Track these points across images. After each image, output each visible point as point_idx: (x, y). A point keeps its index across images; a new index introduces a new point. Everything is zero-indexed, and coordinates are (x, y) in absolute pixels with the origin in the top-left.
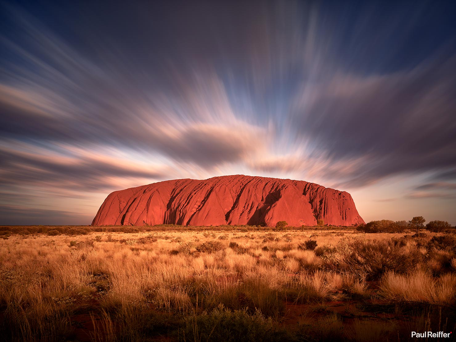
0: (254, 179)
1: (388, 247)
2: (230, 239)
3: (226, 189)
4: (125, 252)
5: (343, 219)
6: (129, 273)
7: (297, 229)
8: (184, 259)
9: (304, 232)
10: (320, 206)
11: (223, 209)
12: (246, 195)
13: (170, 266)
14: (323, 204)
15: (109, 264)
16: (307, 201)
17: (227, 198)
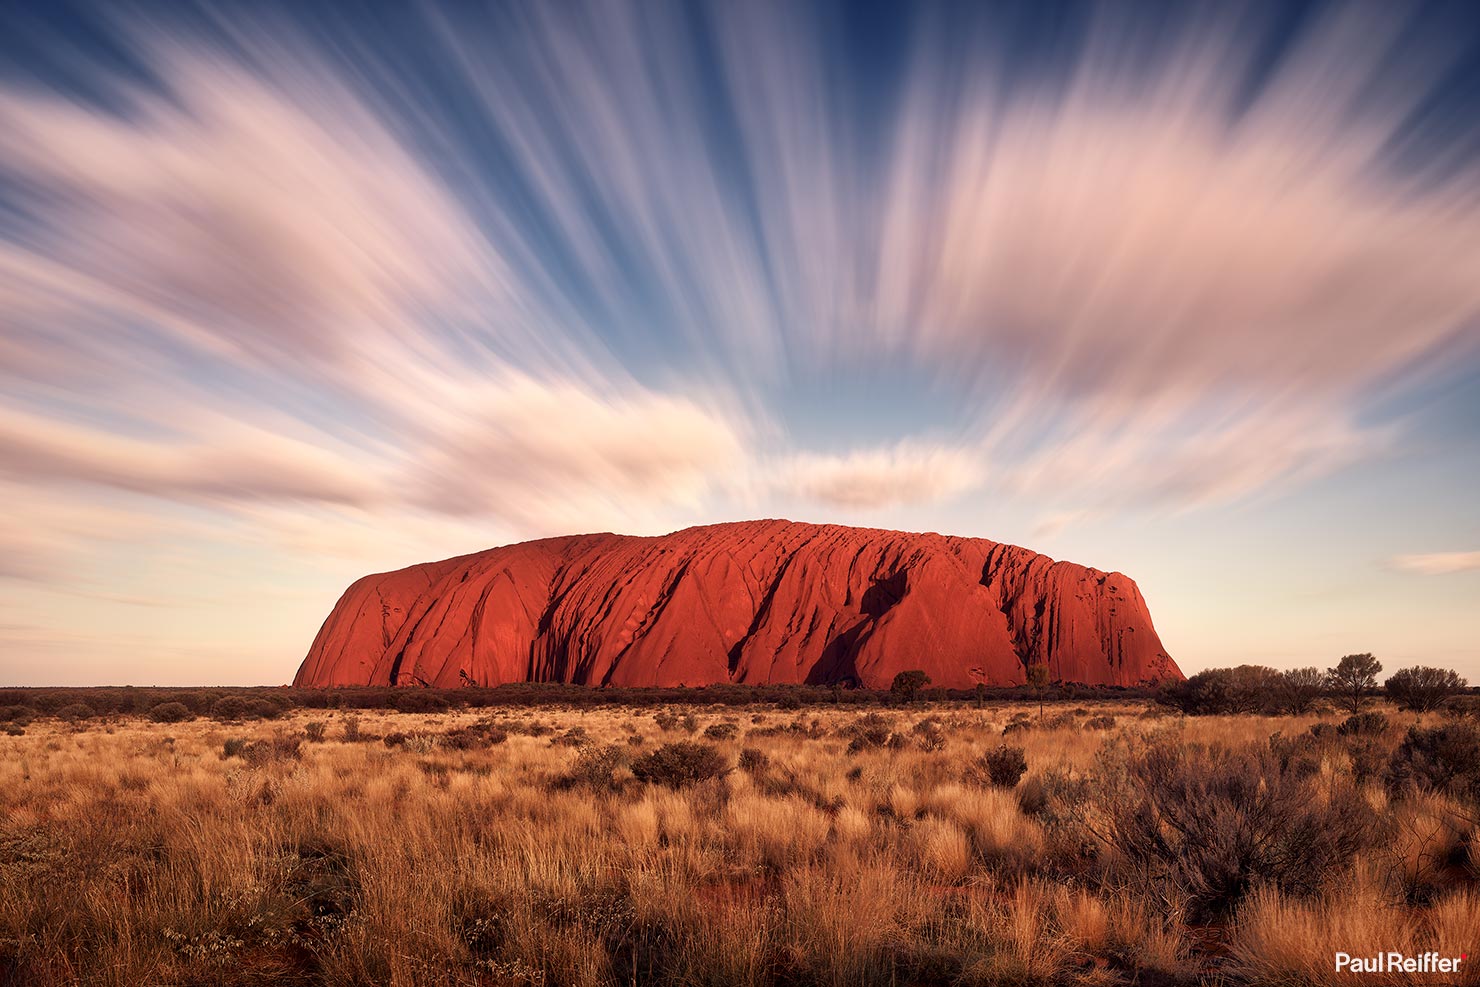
0: (821, 535)
1: (1259, 781)
2: (742, 736)
3: (731, 568)
4: (402, 778)
5: (1111, 663)
6: (417, 851)
7: (962, 699)
8: (592, 805)
9: (985, 712)
10: (1037, 622)
11: (718, 632)
12: (796, 585)
13: (546, 828)
14: (1046, 615)
15: (348, 816)
16: (995, 605)
17: (733, 597)
